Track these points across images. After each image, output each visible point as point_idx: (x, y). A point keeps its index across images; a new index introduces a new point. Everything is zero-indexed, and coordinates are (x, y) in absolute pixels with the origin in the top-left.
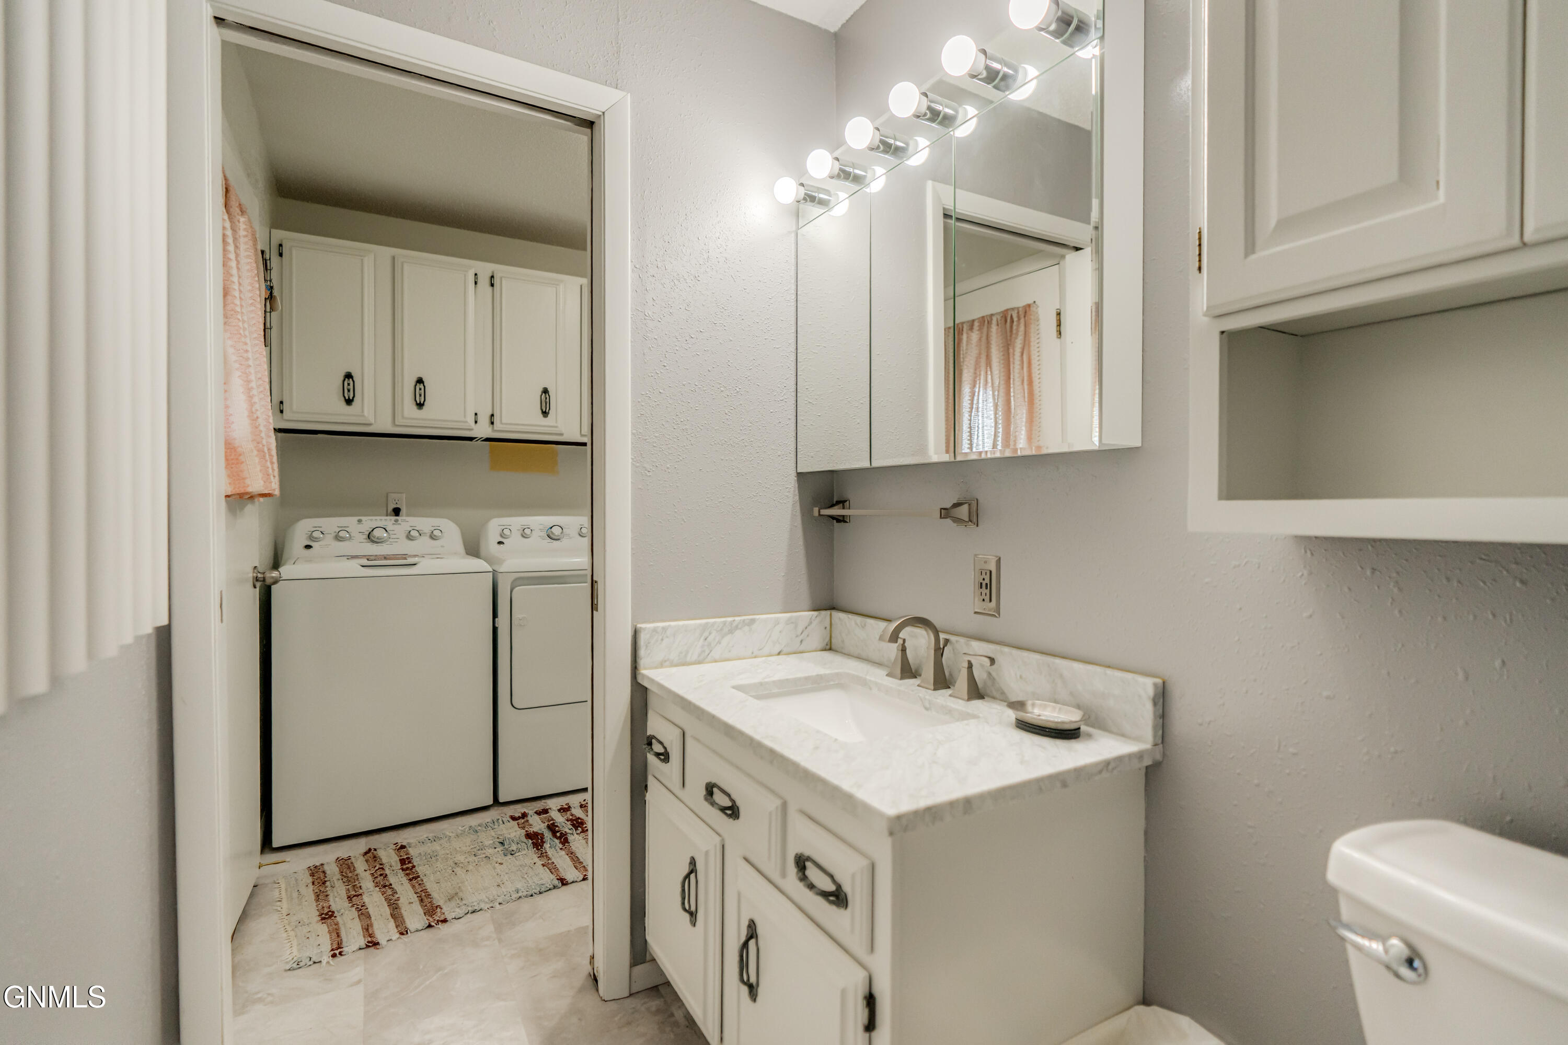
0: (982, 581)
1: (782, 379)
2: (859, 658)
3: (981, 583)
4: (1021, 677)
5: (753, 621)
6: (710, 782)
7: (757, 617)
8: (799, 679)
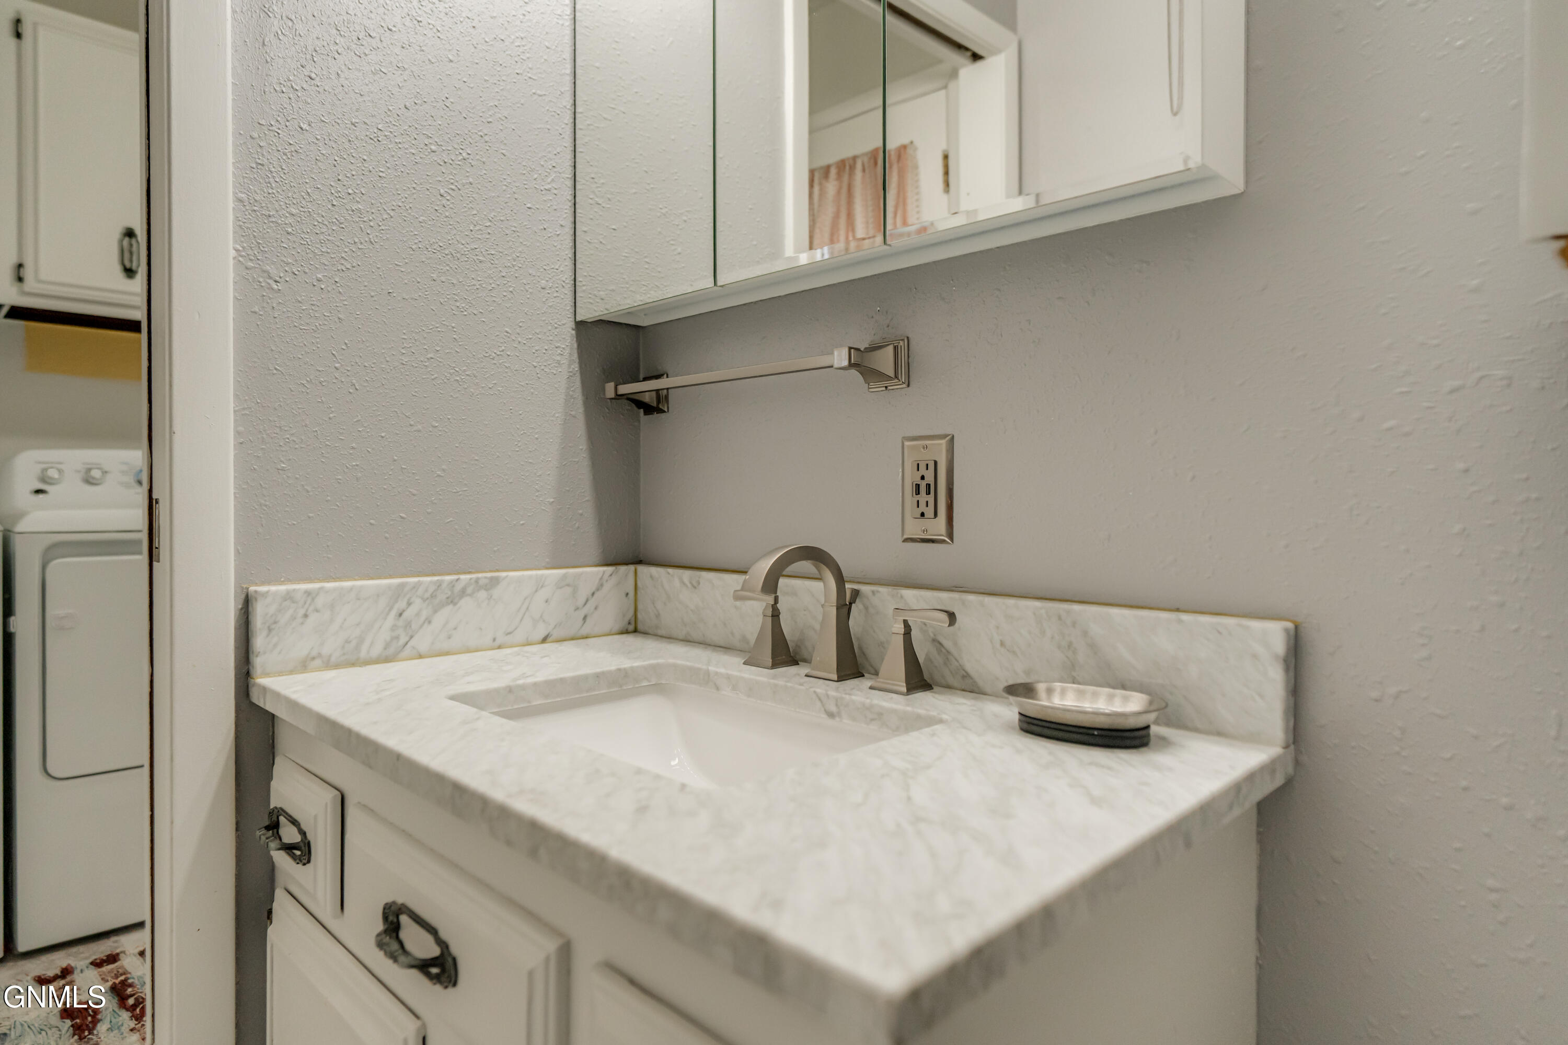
0: (918, 481)
1: (549, 152)
2: (687, 641)
3: (918, 486)
4: (1002, 644)
5: (495, 582)
6: (394, 903)
7: (504, 574)
8: (585, 678)
